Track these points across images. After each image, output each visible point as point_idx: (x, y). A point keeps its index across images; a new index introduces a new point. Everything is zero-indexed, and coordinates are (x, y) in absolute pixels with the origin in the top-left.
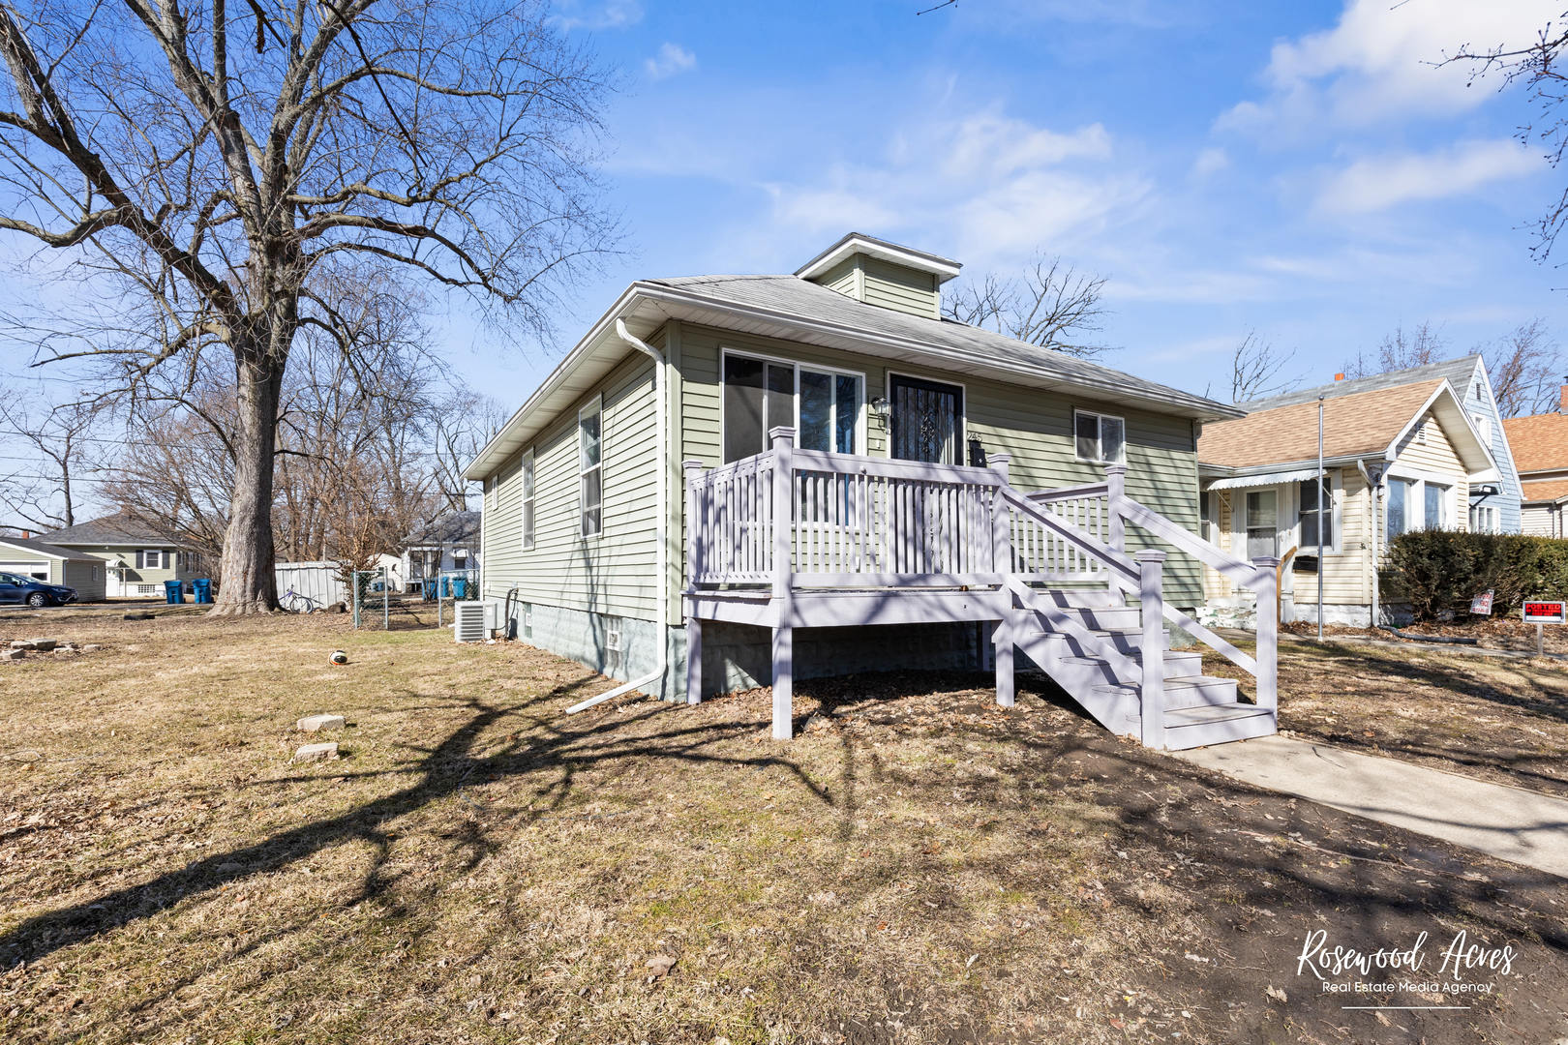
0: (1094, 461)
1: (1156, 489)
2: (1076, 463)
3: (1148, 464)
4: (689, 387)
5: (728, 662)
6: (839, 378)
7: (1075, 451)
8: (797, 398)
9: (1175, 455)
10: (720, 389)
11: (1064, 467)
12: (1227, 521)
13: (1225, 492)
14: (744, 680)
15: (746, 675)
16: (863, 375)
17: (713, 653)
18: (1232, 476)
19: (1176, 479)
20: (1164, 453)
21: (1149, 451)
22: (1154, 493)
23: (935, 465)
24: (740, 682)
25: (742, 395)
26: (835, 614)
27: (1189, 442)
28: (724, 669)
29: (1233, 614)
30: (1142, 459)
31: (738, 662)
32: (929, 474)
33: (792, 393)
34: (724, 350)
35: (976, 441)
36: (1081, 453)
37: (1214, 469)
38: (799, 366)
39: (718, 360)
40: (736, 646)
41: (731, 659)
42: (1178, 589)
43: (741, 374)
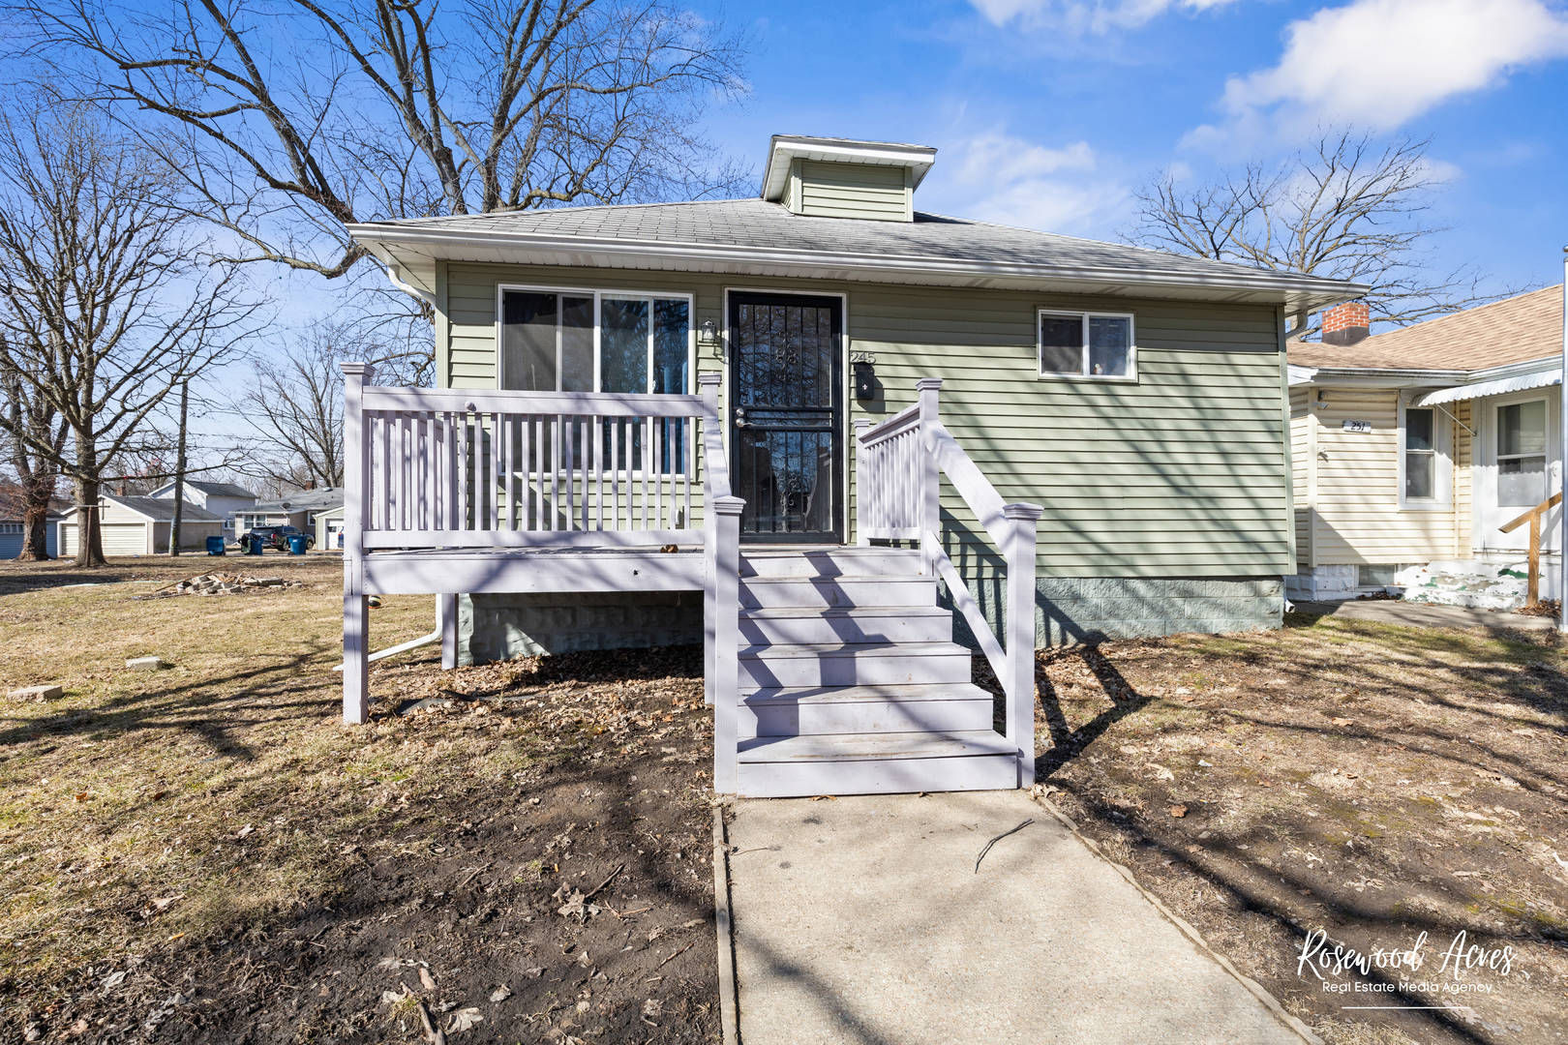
0: (1074, 376)
1: (1198, 408)
2: (1040, 381)
3: (1184, 375)
4: (457, 330)
5: (510, 627)
6: (658, 303)
7: (1039, 365)
8: (597, 331)
9: (1237, 358)
10: (496, 330)
11: (1020, 387)
12: (1465, 449)
13: (1459, 407)
14: (528, 646)
15: (530, 641)
16: (690, 297)
17: (488, 616)
18: (1466, 382)
19: (1241, 393)
20: (1218, 358)
21: (1183, 357)
22: (1194, 414)
23: (589, 395)
24: (522, 648)
25: (525, 333)
26: (425, 581)
27: (1271, 339)
28: (505, 634)
29: (1460, 585)
30: (1171, 369)
31: (520, 626)
32: (580, 408)
33: (591, 325)
34: (501, 287)
35: (864, 363)
36: (1048, 365)
37: (1426, 376)
38: (599, 294)
39: (494, 299)
40: (519, 610)
41: (511, 623)
42: (1241, 548)
43: (522, 310)
